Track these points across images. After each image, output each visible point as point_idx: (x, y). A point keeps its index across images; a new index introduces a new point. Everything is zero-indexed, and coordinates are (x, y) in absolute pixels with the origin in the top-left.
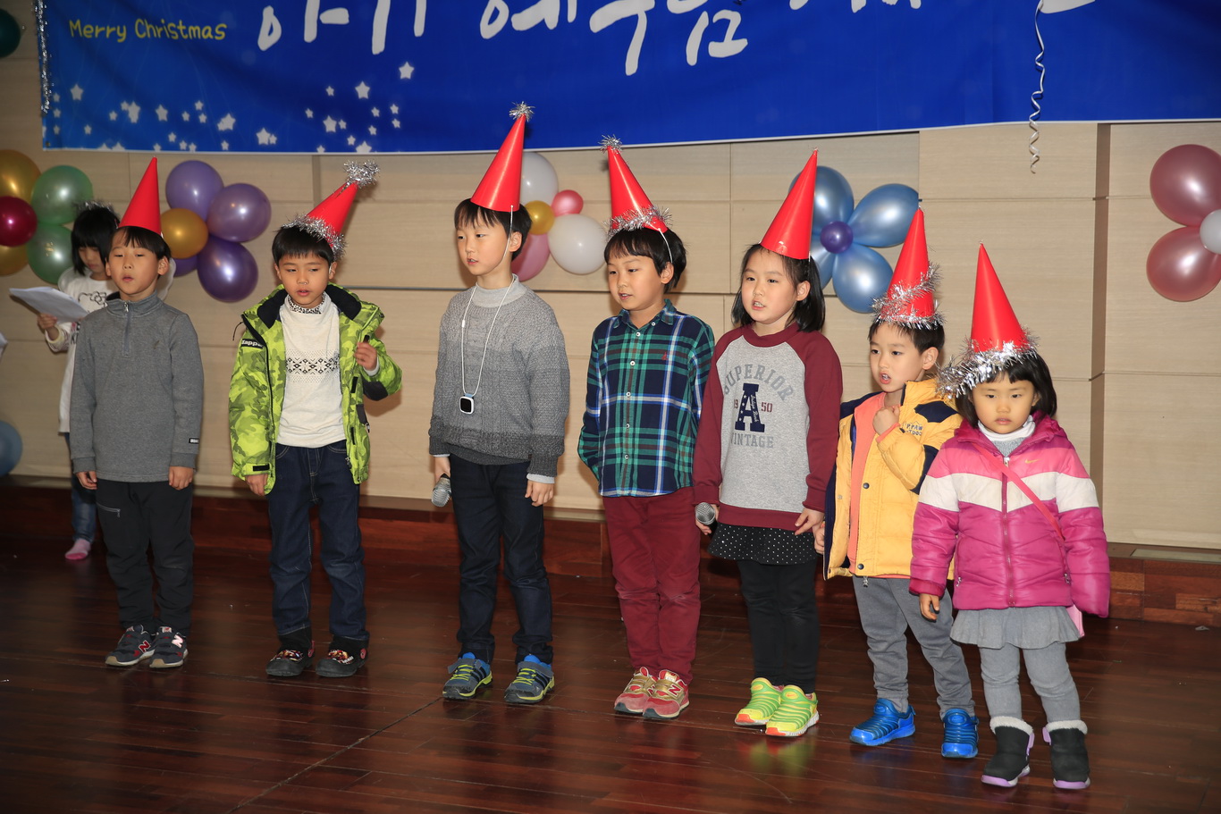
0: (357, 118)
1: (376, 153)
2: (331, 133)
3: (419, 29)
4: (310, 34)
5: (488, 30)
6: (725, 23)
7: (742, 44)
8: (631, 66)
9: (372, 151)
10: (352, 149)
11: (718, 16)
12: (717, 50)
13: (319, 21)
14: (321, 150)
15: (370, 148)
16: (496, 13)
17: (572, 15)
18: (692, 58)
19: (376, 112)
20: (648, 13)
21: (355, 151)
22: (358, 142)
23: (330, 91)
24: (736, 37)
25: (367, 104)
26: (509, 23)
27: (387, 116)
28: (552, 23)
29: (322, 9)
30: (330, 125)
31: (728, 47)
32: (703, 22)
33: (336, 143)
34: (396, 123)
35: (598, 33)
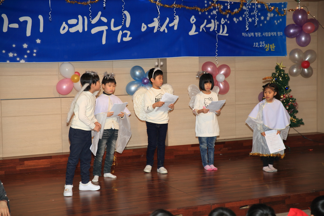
0: (21, 53)
1: (27, 62)
2: (11, 57)
3: (41, 30)
4: (5, 30)
5: (62, 32)
6: (126, 34)
7: (131, 38)
8: (104, 42)
9: (25, 62)
10: (19, 61)
11: (124, 32)
12: (125, 39)
13: (8, 27)
14: (8, 62)
15: (25, 61)
16: (64, 28)
17: (86, 29)
18: (119, 41)
19: (28, 52)
20: (106, 30)
21: (20, 62)
22: (21, 59)
23: (14, 46)
24: (129, 37)
25: (26, 49)
26: (68, 30)
27: (32, 52)
28: (81, 31)
29: (9, 24)
30: (11, 55)
31: (127, 39)
32: (121, 33)
33: (13, 60)
34: (34, 55)
35: (93, 34)
